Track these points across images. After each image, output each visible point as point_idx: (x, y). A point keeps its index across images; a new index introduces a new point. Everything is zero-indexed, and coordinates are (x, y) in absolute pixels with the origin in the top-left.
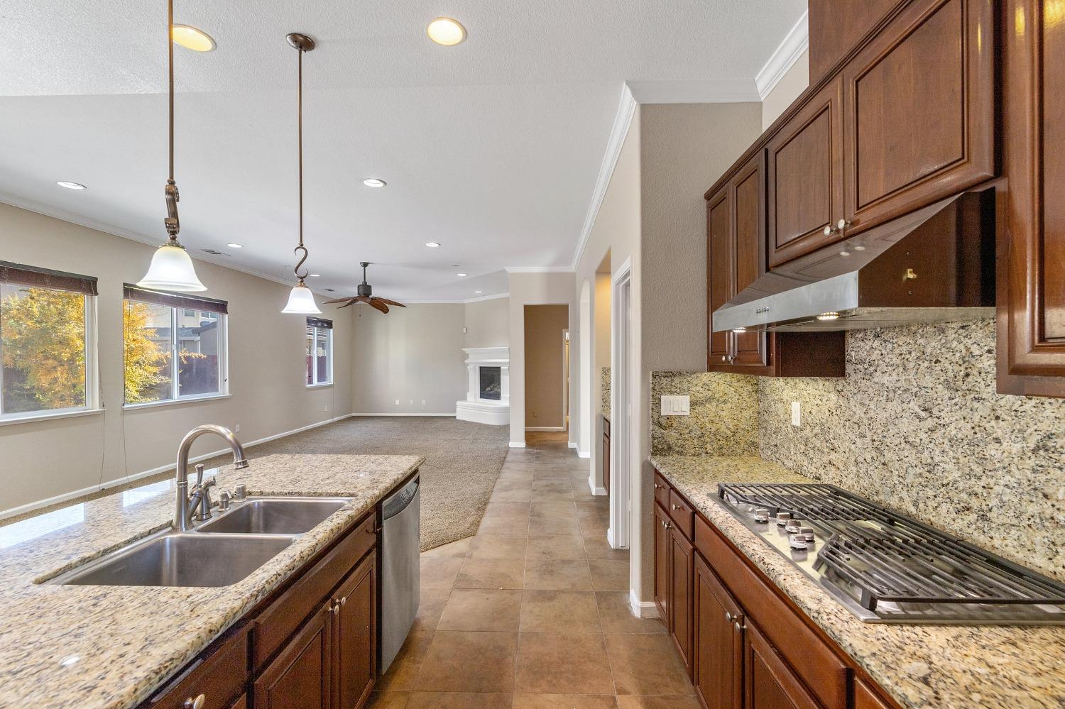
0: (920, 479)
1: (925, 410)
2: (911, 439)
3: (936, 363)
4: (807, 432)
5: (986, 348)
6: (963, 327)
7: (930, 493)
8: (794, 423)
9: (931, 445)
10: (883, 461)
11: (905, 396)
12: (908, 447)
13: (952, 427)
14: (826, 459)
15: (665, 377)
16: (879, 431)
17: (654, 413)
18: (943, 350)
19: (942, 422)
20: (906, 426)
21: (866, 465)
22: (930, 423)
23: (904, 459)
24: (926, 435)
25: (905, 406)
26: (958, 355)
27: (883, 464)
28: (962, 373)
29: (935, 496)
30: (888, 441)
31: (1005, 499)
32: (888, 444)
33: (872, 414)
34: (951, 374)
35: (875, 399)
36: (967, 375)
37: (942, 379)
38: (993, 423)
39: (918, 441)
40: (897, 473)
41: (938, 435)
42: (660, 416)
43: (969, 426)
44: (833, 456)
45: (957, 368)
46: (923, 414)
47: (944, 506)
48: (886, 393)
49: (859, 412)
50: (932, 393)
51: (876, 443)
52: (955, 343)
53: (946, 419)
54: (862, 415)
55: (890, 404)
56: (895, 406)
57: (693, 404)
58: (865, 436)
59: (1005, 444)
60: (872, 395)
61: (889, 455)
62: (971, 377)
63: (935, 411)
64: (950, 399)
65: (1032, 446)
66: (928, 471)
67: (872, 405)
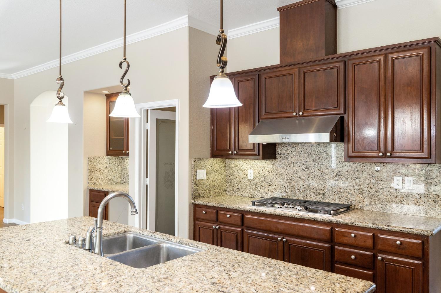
0: (305, 189)
1: (307, 168)
2: (302, 178)
3: (310, 154)
4: (257, 180)
5: (324, 151)
6: (318, 145)
7: (308, 192)
8: (249, 178)
9: (309, 178)
10: (291, 186)
11: (300, 165)
12: (301, 180)
13: (315, 172)
14: (266, 189)
15: (198, 161)
16: (290, 176)
17: (194, 179)
18: (312, 151)
19: (312, 171)
20: (300, 174)
21: (285, 188)
22: (308, 172)
23: (300, 184)
24: (307, 176)
25: (300, 168)
26: (317, 152)
27: (292, 187)
28: (318, 157)
29: (310, 193)
30: (293, 179)
31: (329, 189)
32: (294, 180)
33: (287, 171)
34: (314, 157)
35: (289, 166)
36: (319, 158)
37: (312, 159)
38: (326, 170)
39: (304, 178)
40: (297, 189)
41: (311, 175)
42: (196, 180)
43: (320, 171)
44: (270, 188)
45: (316, 156)
46: (306, 169)
47: (312, 195)
48: (293, 164)
49: (282, 171)
50: (309, 163)
51: (289, 181)
52: (316, 149)
53: (313, 170)
54: (283, 172)
55: (294, 167)
56: (296, 168)
57: (207, 173)
58: (285, 179)
59: (329, 175)
60: (288, 165)
61: (294, 184)
62: (320, 158)
63: (310, 168)
64: (314, 164)
65: (335, 175)
66: (308, 186)
67: (287, 168)
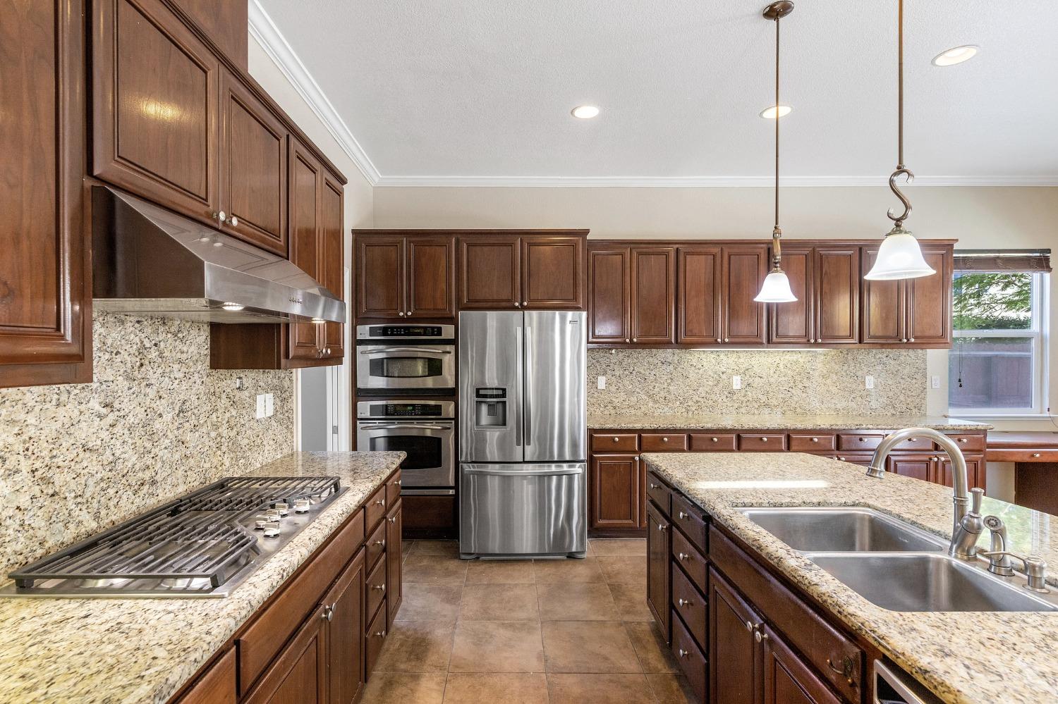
0: (102, 484)
1: (106, 406)
2: (90, 445)
3: (116, 354)
5: (153, 342)
6: (138, 322)
7: (111, 491)
9: (112, 441)
10: (51, 492)
11: (83, 395)
12: (88, 454)
13: (131, 415)
16: (45, 453)
18: (123, 341)
19: (122, 413)
21: (19, 515)
22: (111, 418)
23: (83, 472)
24: (108, 432)
25: (83, 407)
26: (135, 347)
27: (53, 495)
28: (138, 364)
29: (117, 492)
30: (59, 461)
32: (60, 464)
33: (31, 432)
34: (129, 365)
35: (37, 409)
36: (142, 365)
37: (122, 371)
38: (158, 402)
39: (99, 442)
40: (73, 495)
41: (118, 429)
43: (143, 410)
45: (134, 359)
46: (104, 411)
47: (124, 497)
48: (56, 396)
50: (113, 386)
51: (38, 474)
52: (132, 336)
53: (126, 410)
54: (11, 440)
55: (61, 409)
58: (17, 472)
59: (164, 416)
60: (32, 403)
61: (59, 479)
62: (144, 366)
63: (116, 405)
64: (130, 389)
65: (177, 412)
66: (110, 470)
67: (31, 420)
